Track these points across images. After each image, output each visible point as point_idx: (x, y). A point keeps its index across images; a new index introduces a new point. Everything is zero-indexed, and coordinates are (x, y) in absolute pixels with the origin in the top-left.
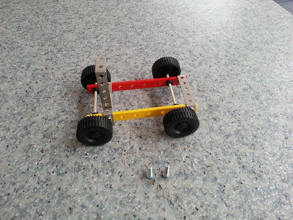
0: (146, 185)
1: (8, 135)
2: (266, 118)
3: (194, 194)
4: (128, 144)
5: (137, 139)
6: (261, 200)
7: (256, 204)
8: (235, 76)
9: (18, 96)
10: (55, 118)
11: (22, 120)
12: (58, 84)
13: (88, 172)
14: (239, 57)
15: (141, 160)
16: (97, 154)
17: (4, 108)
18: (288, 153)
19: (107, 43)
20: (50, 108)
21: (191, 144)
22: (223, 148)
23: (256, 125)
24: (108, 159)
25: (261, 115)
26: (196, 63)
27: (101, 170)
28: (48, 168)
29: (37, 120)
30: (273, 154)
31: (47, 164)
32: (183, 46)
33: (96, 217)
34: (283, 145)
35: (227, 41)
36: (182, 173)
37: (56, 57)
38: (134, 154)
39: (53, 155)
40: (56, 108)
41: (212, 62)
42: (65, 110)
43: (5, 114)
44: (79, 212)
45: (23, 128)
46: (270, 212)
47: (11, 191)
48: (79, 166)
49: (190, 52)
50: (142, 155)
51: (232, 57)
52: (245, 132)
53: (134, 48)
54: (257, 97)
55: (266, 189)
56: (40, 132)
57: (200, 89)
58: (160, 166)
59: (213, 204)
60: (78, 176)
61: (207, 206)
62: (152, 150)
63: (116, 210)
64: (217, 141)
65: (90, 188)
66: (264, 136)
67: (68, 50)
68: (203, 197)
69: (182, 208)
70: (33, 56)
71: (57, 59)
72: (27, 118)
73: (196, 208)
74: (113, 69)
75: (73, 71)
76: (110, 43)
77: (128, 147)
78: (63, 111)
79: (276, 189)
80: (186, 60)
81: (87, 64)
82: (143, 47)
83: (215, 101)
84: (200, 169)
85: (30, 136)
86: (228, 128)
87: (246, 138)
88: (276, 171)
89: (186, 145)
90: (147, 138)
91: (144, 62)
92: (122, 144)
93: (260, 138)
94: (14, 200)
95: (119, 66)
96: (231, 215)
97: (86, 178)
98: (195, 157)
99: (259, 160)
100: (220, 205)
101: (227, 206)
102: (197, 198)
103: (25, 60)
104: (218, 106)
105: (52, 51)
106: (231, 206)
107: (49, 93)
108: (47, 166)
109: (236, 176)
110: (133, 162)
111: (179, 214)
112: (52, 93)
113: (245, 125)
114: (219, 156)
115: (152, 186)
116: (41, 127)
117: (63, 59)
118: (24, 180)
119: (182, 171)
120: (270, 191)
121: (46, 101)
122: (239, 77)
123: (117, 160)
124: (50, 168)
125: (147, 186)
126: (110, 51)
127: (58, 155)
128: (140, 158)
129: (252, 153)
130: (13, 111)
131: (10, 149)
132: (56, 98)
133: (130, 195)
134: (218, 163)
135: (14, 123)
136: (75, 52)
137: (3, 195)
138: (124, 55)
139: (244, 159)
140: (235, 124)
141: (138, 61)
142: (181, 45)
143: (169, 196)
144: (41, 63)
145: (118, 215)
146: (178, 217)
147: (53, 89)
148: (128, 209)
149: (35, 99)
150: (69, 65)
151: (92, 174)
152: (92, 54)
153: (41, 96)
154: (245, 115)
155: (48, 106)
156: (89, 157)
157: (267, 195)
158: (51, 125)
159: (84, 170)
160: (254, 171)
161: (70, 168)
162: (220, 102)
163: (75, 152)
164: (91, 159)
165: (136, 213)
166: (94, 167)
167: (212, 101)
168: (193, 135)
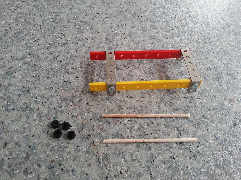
0: (81, 138)
2: (221, 101)
3: (124, 158)
4: (78, 97)
5: (88, 94)
8: (203, 54)
10: (21, 59)
12: (34, 29)
13: (32, 114)
14: (214, 36)
15: (85, 114)
16: (46, 100)
18: (232, 140)
20: (20, 49)
21: (137, 109)
22: (167, 120)
23: (208, 105)
24: (55, 106)
25: (217, 97)
26: (169, 35)
27: (45, 115)
29: (6, 58)
30: (216, 137)
31: (0, 98)
33: (25, 156)
34: (229, 131)
36: (119, 135)
37: (42, 5)
38: (81, 107)
39: (8, 91)
40: (25, 50)
41: (185, 36)
42: (33, 53)
44: (12, 148)
48: (27, 107)
49: (167, 22)
50: (88, 109)
52: (194, 110)
53: (115, 9)
54: (218, 78)
55: (197, 170)
56: (4, 68)
58: (101, 123)
59: (139, 172)
60: (22, 115)
61: (132, 173)
62: (98, 107)
63: (45, 155)
64: (163, 112)
65: (29, 129)
66: (213, 117)
68: (131, 163)
69: (107, 168)
73: (120, 171)
74: (88, 25)
75: (52, 20)
77: (77, 100)
78: (31, 53)
79: (207, 172)
80: (160, 29)
81: (67, 16)
82: (123, 9)
83: (174, 74)
84: (138, 135)
86: (179, 102)
87: (194, 116)
88: (213, 155)
89: (132, 109)
90: (98, 95)
91: (120, 24)
92: (73, 96)
93: (207, 119)
95: (96, 23)
97: (29, 119)
98: (137, 123)
99: (199, 140)
100: (145, 174)
101: (151, 177)
102: (125, 162)
103: (14, 3)
106: (155, 178)
107: (25, 35)
109: (171, 150)
110: (76, 114)
111: (102, 173)
112: (27, 36)
113: (197, 103)
114: (160, 127)
115: (87, 140)
116: (7, 64)
117: (48, 7)
119: (120, 133)
120: (200, 173)
121: (19, 42)
123: (63, 109)
124: (1, 103)
125: (82, 140)
127: (12, 92)
128: (84, 112)
129: (195, 132)
132: (28, 41)
133: (63, 144)
134: (158, 133)
136: (60, 4)
138: (103, 14)
140: (187, 99)
141: (114, 22)
142: (161, 15)
143: (98, 154)
144: (27, 8)
145: (45, 160)
146: (101, 176)
147: (29, 32)
148: (57, 156)
149: (11, 38)
150: (51, 14)
151: (36, 116)
152: (75, 8)
153: (16, 37)
154: (200, 93)
155: (19, 47)
156: (38, 100)
157: (195, 177)
158: (15, 64)
159: (30, 111)
160: (190, 150)
161: (18, 107)
162: (179, 76)
163: (27, 93)
164: (39, 103)
165: (63, 162)
166: (40, 111)
167: (171, 73)
168: (142, 101)
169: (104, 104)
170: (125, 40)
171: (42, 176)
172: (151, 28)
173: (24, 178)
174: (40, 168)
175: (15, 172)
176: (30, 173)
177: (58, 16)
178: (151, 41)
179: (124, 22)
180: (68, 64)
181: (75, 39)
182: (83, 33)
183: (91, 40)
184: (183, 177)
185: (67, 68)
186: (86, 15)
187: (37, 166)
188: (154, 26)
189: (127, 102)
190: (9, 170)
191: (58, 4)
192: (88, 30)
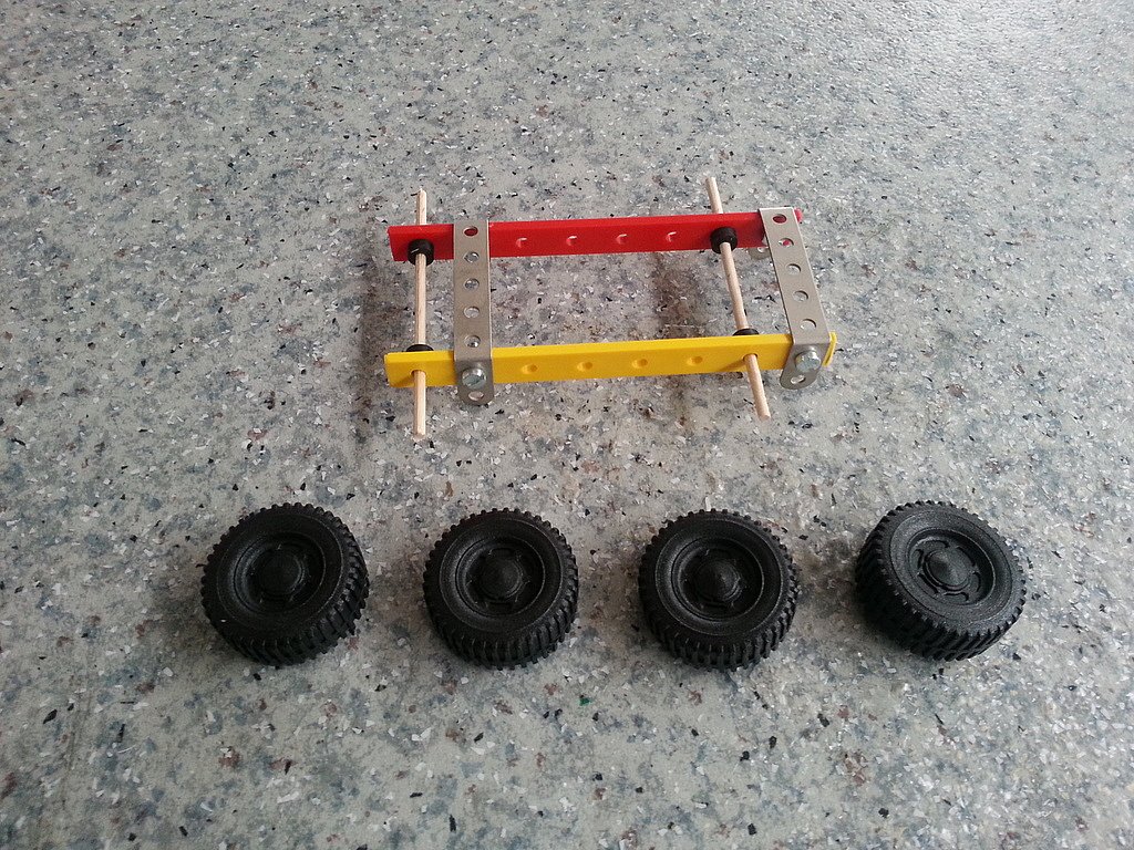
1: (149, 320)
3: (824, 663)
4: (595, 434)
5: (629, 420)
6: (1083, 735)
7: (1058, 747)
8: (1072, 230)
9: (196, 178)
10: (327, 287)
11: (205, 273)
12: (352, 156)
13: (429, 510)
15: (637, 500)
16: (471, 451)
17: (140, 216)
19: (563, 10)
20: (311, 242)
21: (842, 473)
23: (1119, 444)
24: (511, 474)
28: (285, 469)
29: (262, 283)
31: (285, 452)
32: (877, 68)
35: (1066, 76)
37: (356, 40)
38: (612, 475)
39: (311, 423)
40: (335, 246)
41: (987, 155)
42: (371, 259)
43: (141, 239)
45: (208, 306)
46: (1112, 787)
47: (143, 529)
48: (401, 482)
49: (904, 98)
50: (643, 483)
51: (1074, 148)
52: (1069, 464)
53: (672, 48)
55: (1113, 698)
56: (268, 329)
57: (920, 261)
59: (892, 715)
60: (391, 517)
61: (865, 718)
62: (682, 472)
64: (949, 481)
67: (405, 20)
68: (855, 682)
69: (765, 706)
70: (268, 25)
71: (357, 49)
72: (223, 268)
73: (820, 716)
74: (572, 125)
75: (415, 111)
76: (575, 14)
77: (593, 445)
78: (362, 262)
81: (474, 87)
82: (707, 46)
83: (970, 319)
85: (231, 340)
86: (1004, 434)
87: (1069, 488)
89: (819, 473)
90: (671, 423)
91: (703, 115)
92: (572, 430)
93: (1124, 498)
94: (151, 564)
95: (600, 115)
96: (952, 766)
97: (422, 530)
99: (1103, 581)
100: (917, 721)
101: (942, 731)
102: (832, 678)
103: (233, 38)
104: (978, 342)
105: (342, 17)
106: (958, 732)
107: (316, 183)
108: (282, 459)
110: (602, 503)
111: (751, 726)
112: (328, 185)
113: (1075, 435)
116: (275, 311)
117: (384, 52)
118: (194, 499)
120: (1128, 709)
121: (301, 212)
122: (1086, 238)
123: (544, 486)
124: (293, 472)
126: (572, 48)
128: (631, 493)
129: (1082, 550)
130: (175, 231)
131: (150, 375)
132: (339, 208)
133: (577, 622)
135: (175, 281)
136: (430, 32)
137: (113, 538)
138: (627, 73)
139: (1044, 568)
140: (1036, 423)
141: (677, 106)
142: (869, 63)
144: (294, 57)
147: (332, 169)
148: (563, 669)
149: (262, 197)
150: (402, 81)
151: (445, 518)
152: (498, 51)
153: (283, 192)
154: (1082, 395)
155: (308, 234)
156: (438, 454)
157: (1110, 722)
158: (310, 311)
159: (416, 497)
160: (1074, 621)
161: (366, 484)
162: (990, 326)
163: (389, 428)
164: (446, 463)
165: (592, 690)
166: (457, 496)
167: (957, 318)
168: (856, 440)
169: (703, 457)
170: (739, 182)
171: (523, 748)
172: (839, 125)
173: (458, 757)
174: (508, 717)
175: (415, 738)
176: (476, 740)
177: (435, 90)
178: (850, 183)
179: (719, 105)
180: (521, 297)
181: (529, 189)
182: (555, 165)
183: (594, 190)
184: (1063, 725)
185: (524, 318)
186: (552, 79)
187: (495, 712)
188: (850, 114)
189: (793, 445)
190: (391, 732)
191: (421, 33)
192: (574, 146)
